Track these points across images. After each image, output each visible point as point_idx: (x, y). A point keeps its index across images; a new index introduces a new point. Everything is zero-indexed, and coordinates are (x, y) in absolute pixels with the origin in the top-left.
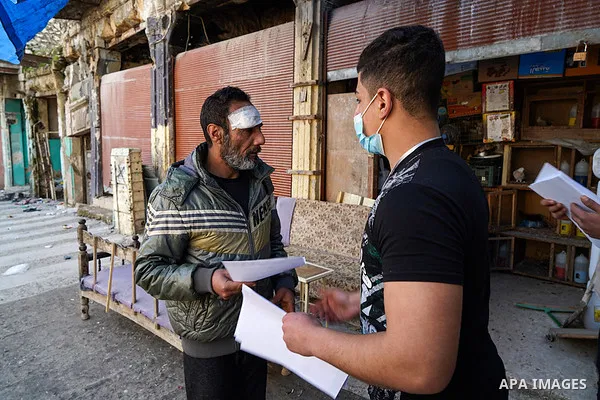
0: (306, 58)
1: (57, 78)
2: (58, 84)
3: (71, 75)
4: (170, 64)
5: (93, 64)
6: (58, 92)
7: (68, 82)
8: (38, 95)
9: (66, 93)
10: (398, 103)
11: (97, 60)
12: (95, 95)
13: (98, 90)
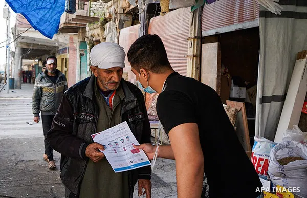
0: (192, 25)
1: (101, 30)
2: (102, 34)
3: (108, 29)
4: (146, 24)
5: (117, 23)
6: (101, 38)
7: (106, 32)
8: (94, 39)
9: (105, 39)
10: (150, 72)
11: (118, 21)
12: (116, 40)
13: (118, 38)
